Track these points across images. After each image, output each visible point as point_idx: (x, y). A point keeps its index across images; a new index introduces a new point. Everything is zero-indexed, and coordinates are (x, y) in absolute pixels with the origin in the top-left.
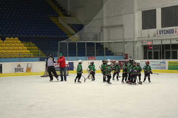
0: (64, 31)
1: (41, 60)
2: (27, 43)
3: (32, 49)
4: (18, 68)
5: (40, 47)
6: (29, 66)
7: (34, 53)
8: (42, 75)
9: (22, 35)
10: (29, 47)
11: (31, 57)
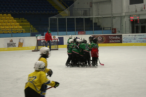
0: (55, 7)
1: (33, 35)
2: (19, 19)
3: (25, 25)
4: (11, 43)
5: (32, 23)
6: (21, 41)
7: (27, 29)
8: (34, 50)
9: (15, 12)
10: (22, 23)
11: (23, 32)
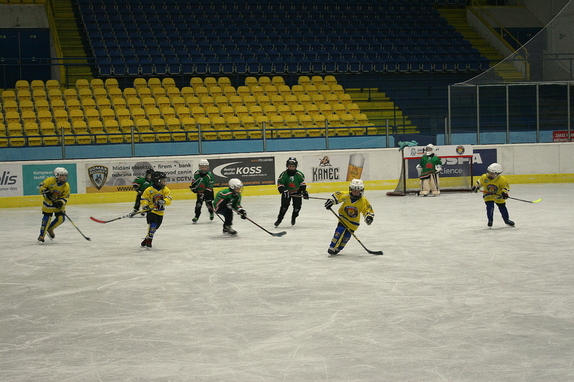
0: (480, 50)
1: (399, 140)
2: (362, 91)
3: (377, 110)
4: (323, 168)
5: (399, 103)
6: (357, 163)
7: (379, 124)
8: (392, 191)
9: (349, 68)
10: (368, 105)
11: (369, 133)
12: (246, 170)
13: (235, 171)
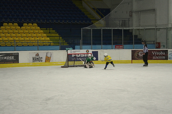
0: (88, 16)
1: (62, 48)
2: (46, 29)
3: (53, 37)
4: (36, 57)
5: (61, 35)
6: (49, 56)
7: (55, 41)
8: (63, 66)
9: (41, 21)
10: (49, 35)
11: (51, 45)
12: (8, 58)
13: (4, 58)
